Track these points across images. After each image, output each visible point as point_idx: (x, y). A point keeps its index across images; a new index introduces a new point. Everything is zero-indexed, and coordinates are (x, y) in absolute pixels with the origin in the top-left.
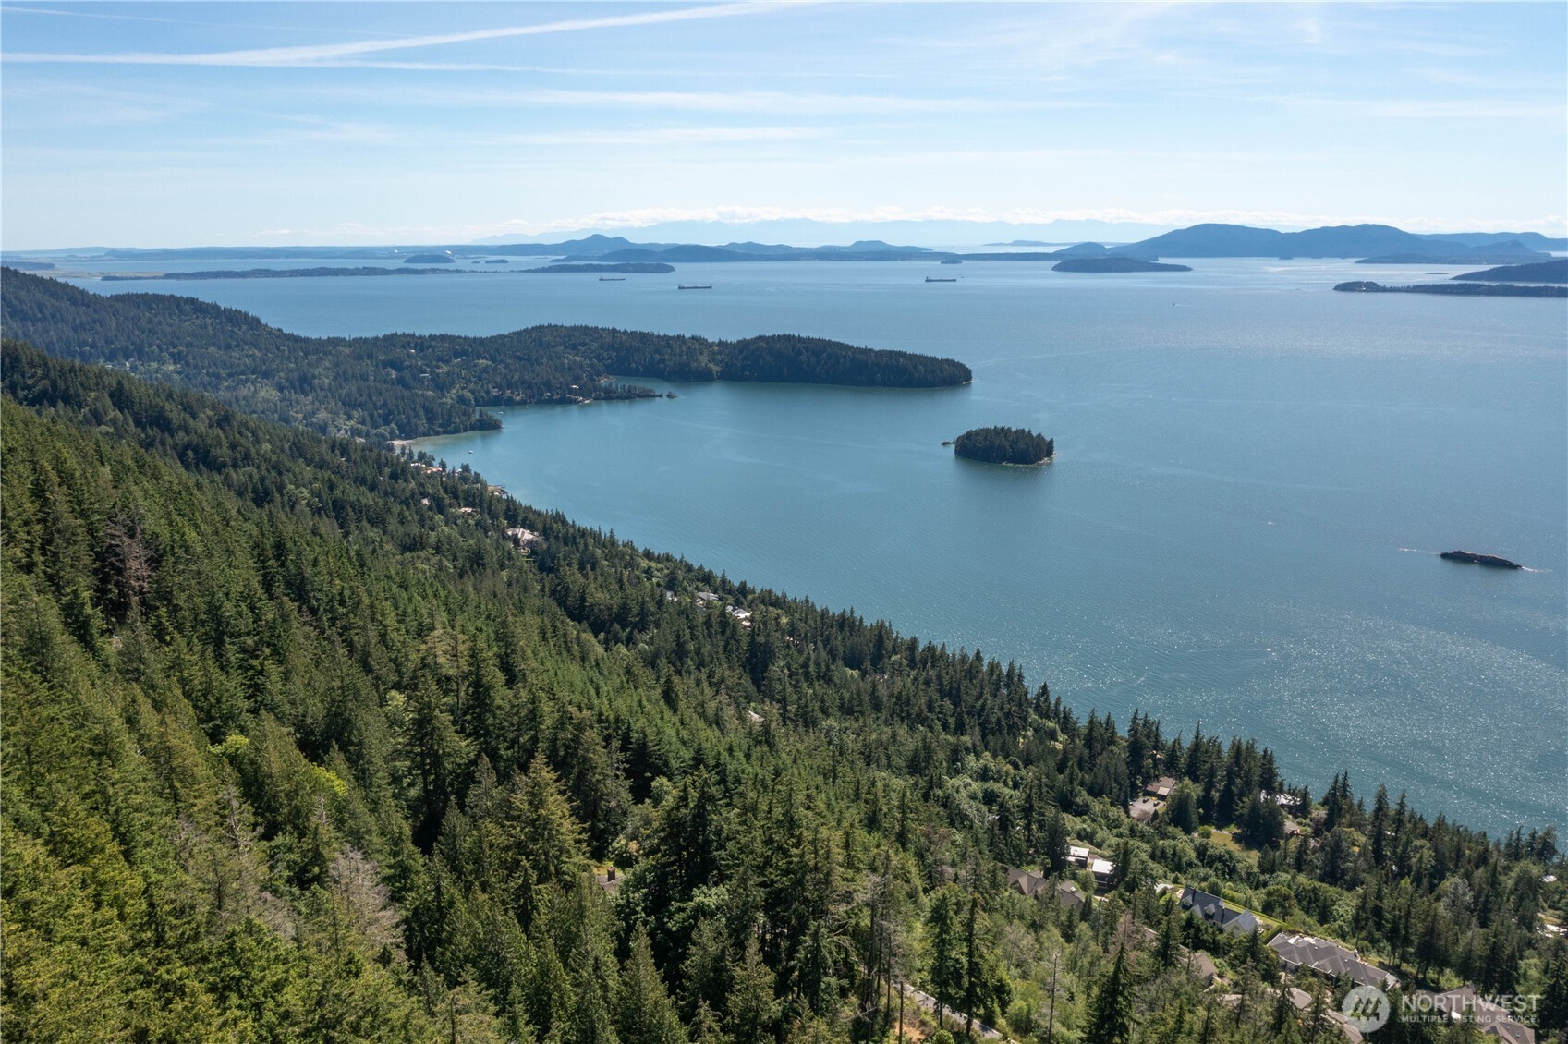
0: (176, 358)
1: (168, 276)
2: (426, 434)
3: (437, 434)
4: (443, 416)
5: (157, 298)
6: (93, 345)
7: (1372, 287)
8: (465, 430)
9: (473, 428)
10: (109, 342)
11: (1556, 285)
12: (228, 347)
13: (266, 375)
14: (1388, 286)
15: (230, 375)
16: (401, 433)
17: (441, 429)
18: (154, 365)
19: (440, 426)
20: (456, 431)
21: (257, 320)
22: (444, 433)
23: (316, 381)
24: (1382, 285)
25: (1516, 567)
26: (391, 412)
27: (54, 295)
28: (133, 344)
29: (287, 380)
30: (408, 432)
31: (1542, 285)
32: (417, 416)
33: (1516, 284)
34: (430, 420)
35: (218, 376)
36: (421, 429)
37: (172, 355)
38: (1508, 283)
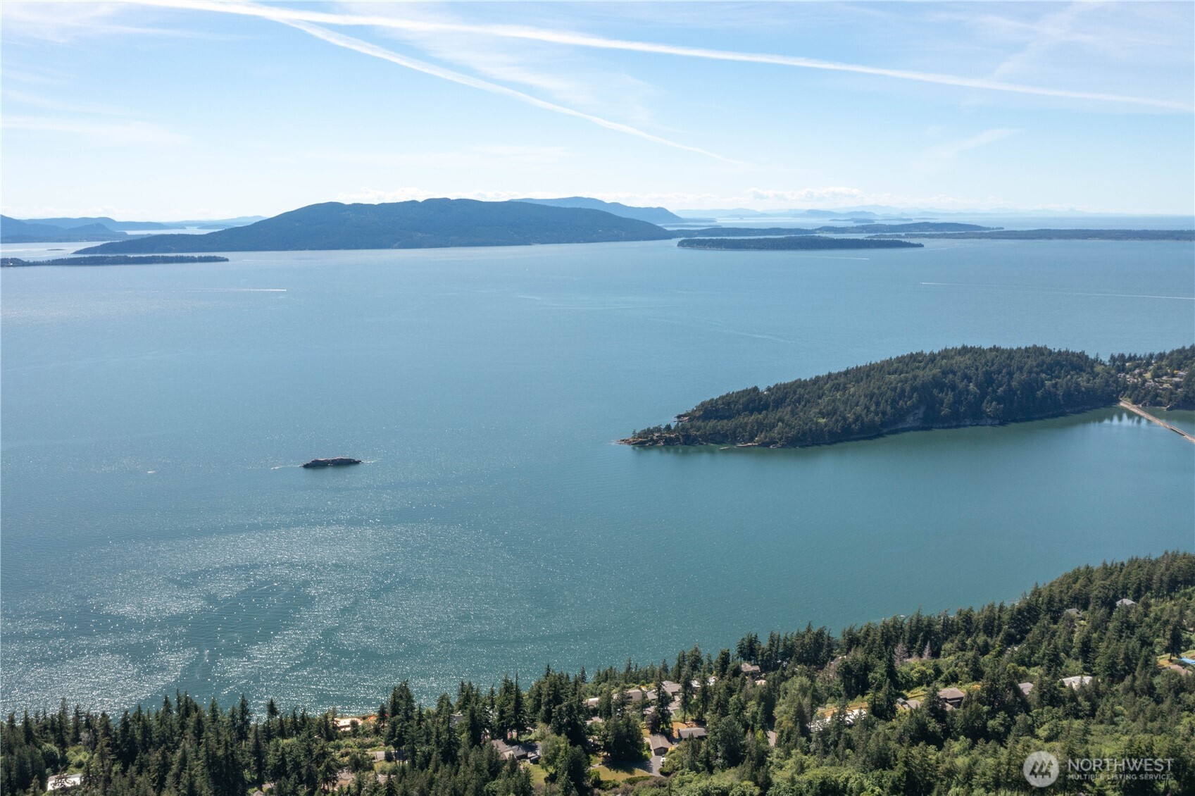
7: (17, 263)
11: (161, 255)
14: (31, 261)
24: (26, 260)
25: (357, 463)
31: (151, 255)
33: (129, 256)
38: (123, 255)
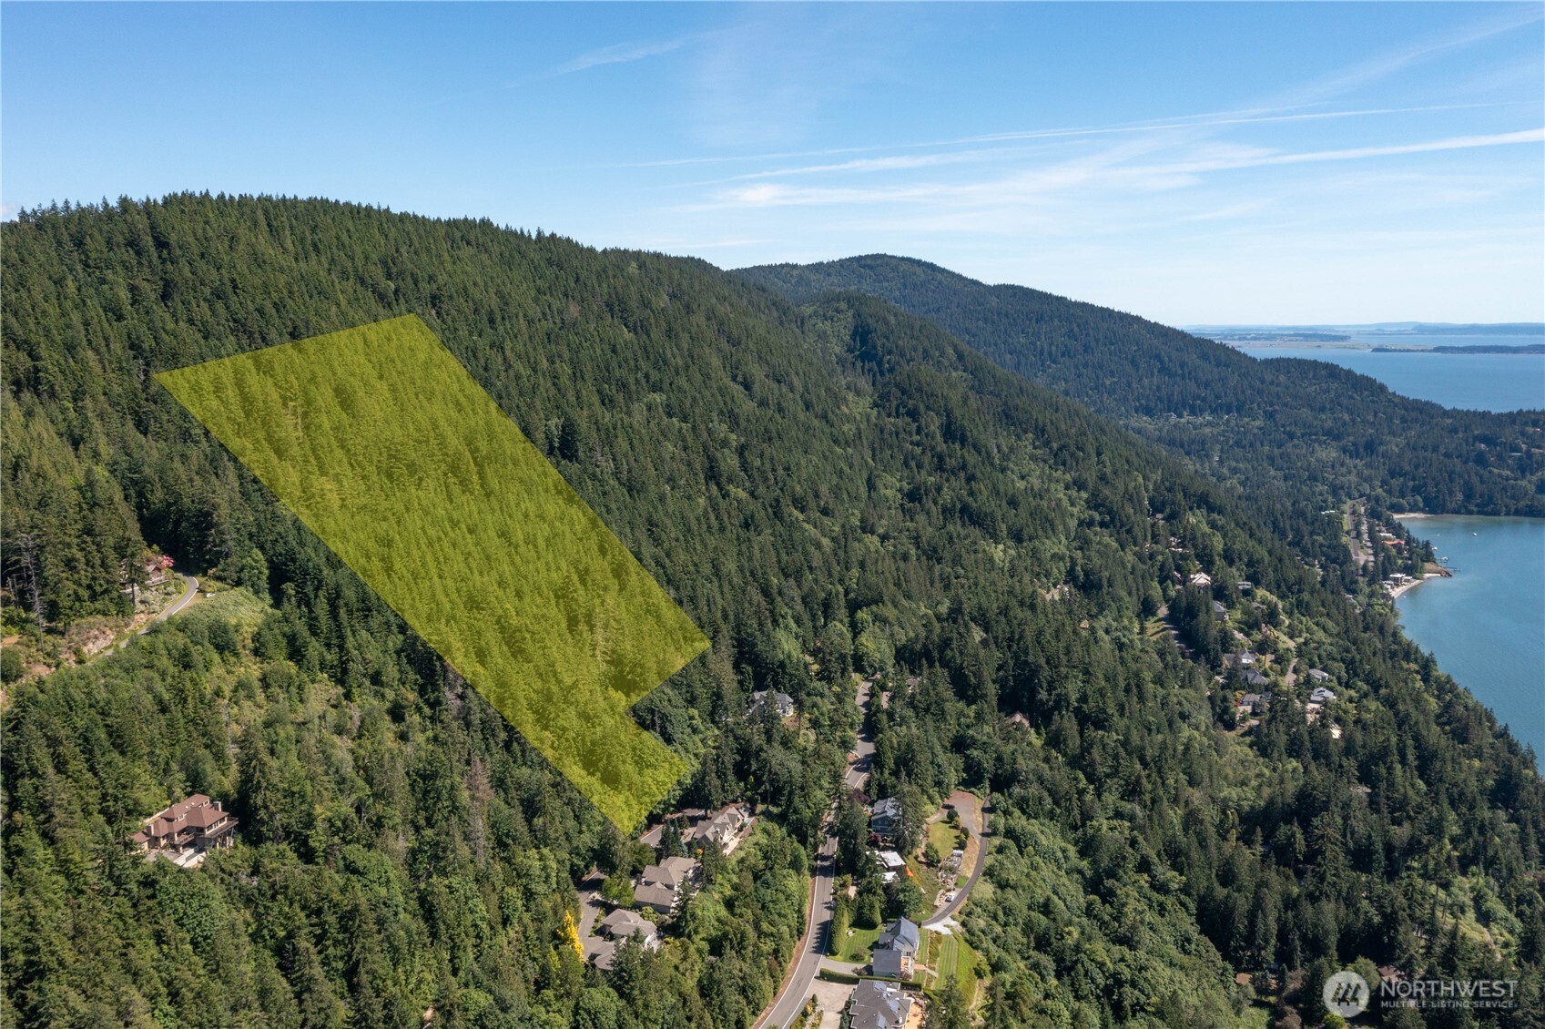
0: (1270, 416)
1: (1437, 350)
2: (1457, 512)
3: (1470, 513)
4: (1481, 496)
5: (1300, 363)
6: (1203, 400)
8: (1508, 514)
9: (1518, 513)
10: (1217, 397)
12: (1322, 409)
13: (1338, 437)
15: (1303, 435)
16: (1425, 506)
17: (1475, 509)
18: (1247, 420)
19: (1477, 505)
20: (1495, 513)
21: (1382, 388)
22: (1479, 513)
23: (1382, 449)
26: (1425, 485)
27: (1204, 357)
28: (1238, 400)
29: (1354, 444)
30: (1433, 506)
32: (1451, 493)
34: (1469, 496)
35: (1291, 436)
36: (1450, 506)
37: (1265, 412)
